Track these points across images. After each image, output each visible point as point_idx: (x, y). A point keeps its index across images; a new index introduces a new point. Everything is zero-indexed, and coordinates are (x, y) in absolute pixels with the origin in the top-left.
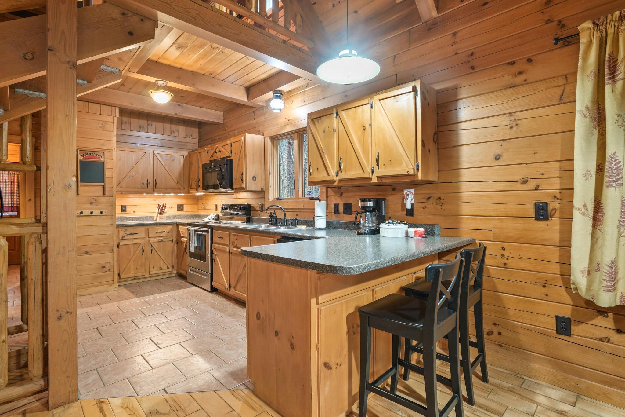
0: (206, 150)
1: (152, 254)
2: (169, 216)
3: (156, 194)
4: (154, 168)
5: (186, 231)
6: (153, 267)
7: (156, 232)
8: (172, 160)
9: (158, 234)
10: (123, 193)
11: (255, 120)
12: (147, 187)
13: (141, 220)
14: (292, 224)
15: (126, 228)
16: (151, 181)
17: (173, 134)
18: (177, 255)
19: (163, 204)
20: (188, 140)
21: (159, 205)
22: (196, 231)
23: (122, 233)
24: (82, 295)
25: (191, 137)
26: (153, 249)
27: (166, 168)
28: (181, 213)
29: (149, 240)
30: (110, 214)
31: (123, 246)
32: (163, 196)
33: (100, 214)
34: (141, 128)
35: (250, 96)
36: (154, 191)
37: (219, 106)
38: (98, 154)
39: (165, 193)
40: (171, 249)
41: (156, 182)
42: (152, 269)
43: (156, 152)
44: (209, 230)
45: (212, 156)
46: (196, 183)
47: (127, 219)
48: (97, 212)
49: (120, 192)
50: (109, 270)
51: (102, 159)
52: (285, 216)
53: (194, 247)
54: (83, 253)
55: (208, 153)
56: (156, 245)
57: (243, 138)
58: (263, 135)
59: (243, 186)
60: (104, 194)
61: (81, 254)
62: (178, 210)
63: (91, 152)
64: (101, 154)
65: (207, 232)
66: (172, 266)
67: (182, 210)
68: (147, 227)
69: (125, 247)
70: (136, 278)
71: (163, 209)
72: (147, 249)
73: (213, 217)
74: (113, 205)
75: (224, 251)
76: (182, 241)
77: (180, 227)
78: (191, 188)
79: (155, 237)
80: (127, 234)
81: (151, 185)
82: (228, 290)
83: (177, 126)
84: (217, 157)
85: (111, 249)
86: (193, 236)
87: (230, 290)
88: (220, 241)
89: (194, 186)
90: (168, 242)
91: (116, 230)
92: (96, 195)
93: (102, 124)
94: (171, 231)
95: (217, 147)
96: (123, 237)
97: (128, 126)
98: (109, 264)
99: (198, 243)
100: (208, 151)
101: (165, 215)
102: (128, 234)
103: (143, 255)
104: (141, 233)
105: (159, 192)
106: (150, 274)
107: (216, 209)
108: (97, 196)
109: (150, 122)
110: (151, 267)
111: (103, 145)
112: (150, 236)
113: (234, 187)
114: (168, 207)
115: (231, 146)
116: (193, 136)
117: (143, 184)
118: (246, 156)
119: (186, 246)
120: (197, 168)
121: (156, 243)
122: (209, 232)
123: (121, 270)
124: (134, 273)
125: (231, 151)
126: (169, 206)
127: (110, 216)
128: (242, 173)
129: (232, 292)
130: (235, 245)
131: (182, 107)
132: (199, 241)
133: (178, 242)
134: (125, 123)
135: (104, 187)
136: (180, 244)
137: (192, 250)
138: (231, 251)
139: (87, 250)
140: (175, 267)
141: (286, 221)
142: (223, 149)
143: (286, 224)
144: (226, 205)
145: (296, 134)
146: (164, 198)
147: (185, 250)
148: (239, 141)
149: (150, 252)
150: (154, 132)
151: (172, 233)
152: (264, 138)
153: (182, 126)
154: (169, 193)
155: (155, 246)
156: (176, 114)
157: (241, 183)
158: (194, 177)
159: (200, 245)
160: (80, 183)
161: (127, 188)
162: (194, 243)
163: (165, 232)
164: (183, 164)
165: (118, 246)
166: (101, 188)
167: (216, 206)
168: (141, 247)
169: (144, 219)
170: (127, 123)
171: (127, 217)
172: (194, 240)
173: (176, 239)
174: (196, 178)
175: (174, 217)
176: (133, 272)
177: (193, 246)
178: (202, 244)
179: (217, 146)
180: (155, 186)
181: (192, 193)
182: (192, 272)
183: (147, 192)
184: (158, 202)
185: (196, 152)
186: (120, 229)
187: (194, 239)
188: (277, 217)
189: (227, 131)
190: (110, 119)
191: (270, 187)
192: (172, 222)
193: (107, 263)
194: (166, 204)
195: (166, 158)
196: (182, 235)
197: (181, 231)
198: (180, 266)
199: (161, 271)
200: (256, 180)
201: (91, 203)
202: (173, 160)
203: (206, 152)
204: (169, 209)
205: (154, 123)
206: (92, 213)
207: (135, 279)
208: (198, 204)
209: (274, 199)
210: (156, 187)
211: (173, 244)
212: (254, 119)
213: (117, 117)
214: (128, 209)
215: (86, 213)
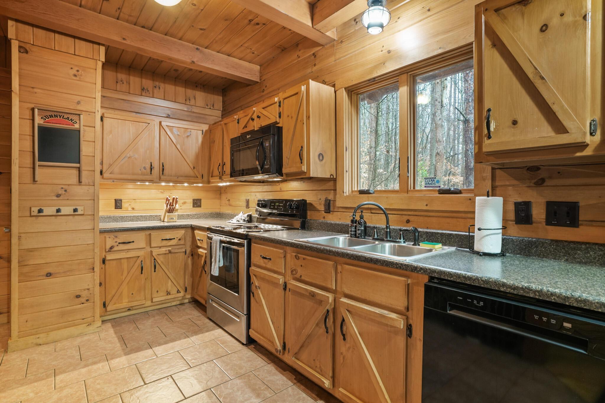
0: (235, 119)
1: (155, 271)
2: (182, 215)
3: (163, 184)
4: (161, 146)
5: (205, 240)
6: (157, 292)
7: (162, 240)
8: (186, 135)
9: (165, 243)
10: (115, 181)
11: (316, 67)
12: (151, 173)
13: (142, 221)
14: (404, 239)
15: (116, 234)
16: (156, 165)
17: (188, 103)
18: (192, 271)
19: (174, 198)
20: (208, 111)
21: (167, 199)
22: (221, 242)
23: (110, 242)
24: (40, 345)
25: (212, 108)
26: (157, 266)
27: (179, 147)
28: (197, 210)
29: (151, 252)
30: (90, 213)
31: (111, 262)
32: (173, 186)
33: (72, 213)
34: (145, 91)
35: (316, 17)
36: (160, 180)
37: (256, 52)
38: (71, 117)
39: (175, 182)
40: (184, 263)
41: (163, 166)
42: (155, 295)
43: (163, 123)
44: (245, 242)
45: (246, 127)
46: (220, 167)
47: (123, 219)
48: (67, 210)
49: (110, 179)
50: (87, 300)
51: (77, 126)
52: (388, 222)
53: (219, 267)
54: (43, 275)
55: (238, 123)
56: (162, 259)
57: (303, 88)
58: (334, 86)
59: (303, 170)
60: (80, 182)
61: (42, 278)
62: (193, 207)
63: (58, 114)
64: (75, 118)
65: (241, 245)
66: (184, 288)
67: (200, 206)
68: (148, 232)
69: (115, 262)
70: (131, 308)
71: (173, 206)
72: (148, 265)
73: (243, 218)
74: (95, 199)
75: (275, 284)
76: (200, 253)
77: (196, 232)
78: (212, 177)
79: (160, 247)
80: (117, 243)
81: (156, 171)
82: (281, 353)
83: (194, 92)
84: (254, 126)
85: (91, 267)
86: (218, 251)
87: (284, 354)
88: (265, 263)
89: (216, 172)
90: (179, 254)
91: (99, 238)
92: (67, 183)
93: (78, 71)
94: (183, 237)
95: (254, 112)
96: (111, 248)
97: (124, 87)
98: (87, 291)
99: (225, 261)
100: (238, 120)
101: (176, 213)
102: (119, 243)
103: (142, 273)
104: (140, 240)
105: (168, 181)
106: (152, 302)
107: (248, 206)
108: (69, 185)
109: (157, 83)
110: (154, 291)
111: (78, 103)
112: (153, 245)
113: (284, 171)
114: (180, 202)
115: (280, 106)
116: (215, 106)
117: (145, 168)
118: (308, 117)
119: (205, 262)
120: (221, 147)
121: (162, 256)
122: (244, 246)
123: (109, 297)
124: (129, 302)
125: (280, 114)
126: (182, 201)
127: (89, 217)
128: (302, 147)
129: (288, 359)
130: (298, 276)
131: (201, 52)
132: (227, 258)
133: (194, 254)
134: (122, 83)
135: (79, 169)
136: (196, 257)
137: (215, 272)
138: (289, 286)
139: (50, 270)
140: (189, 290)
141: (390, 231)
142: (265, 112)
143: (390, 238)
144: (264, 201)
145: (404, 77)
146: (176, 189)
147: (203, 267)
148: (297, 93)
149: (153, 270)
150: (163, 98)
151: (185, 241)
152: (335, 92)
153: (201, 91)
154: (182, 182)
155: (160, 259)
156: (193, 62)
157: (299, 165)
158: (217, 160)
159: (228, 264)
160: (37, 163)
161: (121, 174)
162: (219, 261)
163: (174, 239)
164: (202, 142)
165: (104, 261)
166: (75, 172)
167: (248, 202)
168: (139, 262)
169: (147, 218)
170: (125, 82)
171: (123, 217)
172: (219, 256)
173: (191, 249)
174: (220, 161)
175: (188, 217)
176: (127, 301)
177: (217, 266)
178: (231, 262)
179: (254, 109)
180: (161, 173)
181: (213, 183)
182: (214, 304)
183: (151, 181)
184: (166, 195)
185: (221, 124)
186: (107, 235)
187: (218, 254)
188: (365, 223)
189: (265, 92)
190: (91, 63)
191: (346, 171)
192: (186, 225)
193: (84, 290)
194: (177, 198)
195: (179, 133)
196: (199, 244)
197: (198, 238)
198: (196, 289)
199: (169, 297)
200: (324, 161)
201: (58, 196)
202: (188, 136)
203: (237, 121)
204: (181, 205)
205: (162, 85)
206: (58, 211)
207: (129, 310)
208: (220, 198)
209: (352, 191)
210: (163, 174)
211: (186, 256)
212: (315, 65)
213: (102, 61)
214: (124, 205)
215: (49, 210)
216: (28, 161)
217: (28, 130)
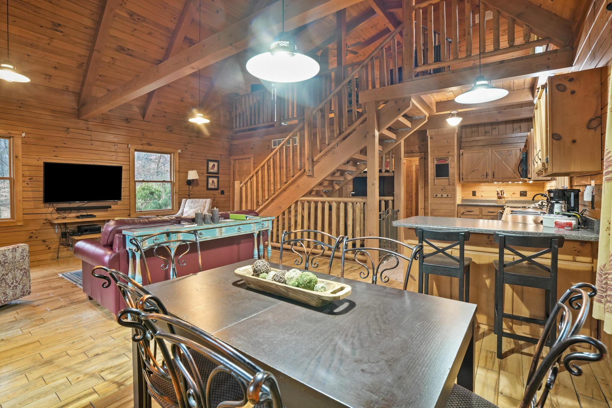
2: (512, 201)
3: (495, 183)
4: (493, 163)
7: (488, 212)
8: (508, 154)
9: (490, 214)
10: (469, 182)
12: (487, 178)
15: (465, 207)
17: (515, 132)
19: (501, 191)
23: (463, 210)
27: (504, 161)
28: (523, 198)
32: (502, 184)
33: (447, 197)
34: (487, 133)
36: (493, 182)
39: (503, 181)
41: (494, 173)
43: (493, 150)
47: (476, 201)
48: (445, 195)
51: (448, 162)
60: (450, 184)
62: (521, 196)
63: (441, 158)
64: (447, 159)
67: (526, 196)
68: (480, 208)
71: (502, 195)
79: (487, 216)
81: (490, 176)
83: (519, 124)
91: (457, 207)
92: (445, 185)
93: (448, 140)
96: (463, 213)
97: (476, 134)
101: (503, 199)
102: (467, 211)
104: (476, 211)
105: (498, 181)
109: (494, 127)
111: (449, 152)
112: (483, 214)
114: (507, 193)
117: (483, 175)
126: (512, 192)
127: (453, 198)
131: (502, 113)
135: (449, 179)
146: (502, 186)
150: (497, 134)
154: (508, 182)
160: (436, 178)
161: (472, 179)
166: (447, 180)
169: (489, 201)
175: (516, 202)
180: (493, 177)
183: (487, 182)
184: (497, 189)
186: (461, 207)
194: (503, 191)
195: (503, 153)
201: (442, 190)
202: (510, 155)
204: (512, 194)
205: (497, 127)
206: (442, 196)
214: (477, 194)
215: (439, 195)
216: (433, 177)
217: (433, 166)
